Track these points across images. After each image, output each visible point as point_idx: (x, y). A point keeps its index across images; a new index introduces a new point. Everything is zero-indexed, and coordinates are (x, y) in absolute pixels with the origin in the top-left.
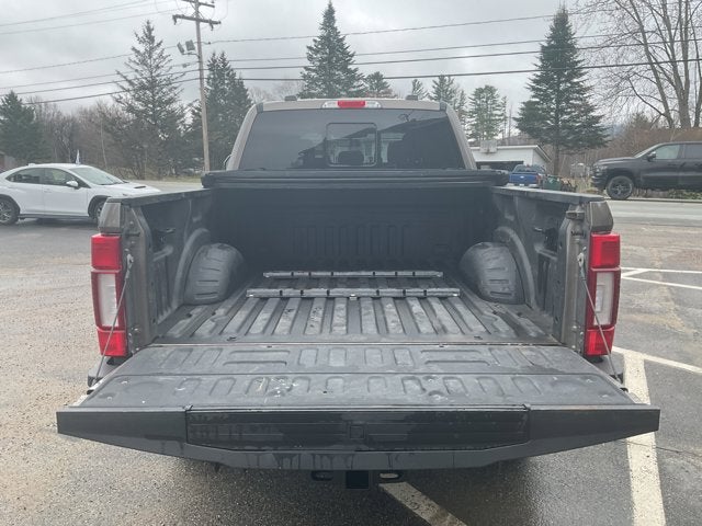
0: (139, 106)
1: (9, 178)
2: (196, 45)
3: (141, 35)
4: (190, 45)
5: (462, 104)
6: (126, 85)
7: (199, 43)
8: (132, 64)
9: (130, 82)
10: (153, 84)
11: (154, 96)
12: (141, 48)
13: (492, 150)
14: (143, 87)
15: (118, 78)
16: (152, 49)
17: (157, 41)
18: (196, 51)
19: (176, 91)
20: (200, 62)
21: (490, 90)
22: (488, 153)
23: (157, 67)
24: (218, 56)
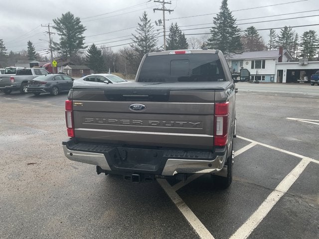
0: (140, 48)
1: (84, 80)
2: (163, 21)
3: (142, 17)
4: (160, 21)
5: (296, 40)
6: (135, 40)
7: (164, 20)
8: (138, 31)
9: (137, 38)
10: (146, 39)
11: (146, 44)
12: (142, 23)
13: (305, 63)
14: (142, 40)
15: (133, 37)
16: (146, 23)
17: (148, 20)
18: (163, 24)
19: (155, 41)
20: (164, 28)
21: (312, 32)
22: (303, 65)
23: (148, 31)
24: (174, 24)
